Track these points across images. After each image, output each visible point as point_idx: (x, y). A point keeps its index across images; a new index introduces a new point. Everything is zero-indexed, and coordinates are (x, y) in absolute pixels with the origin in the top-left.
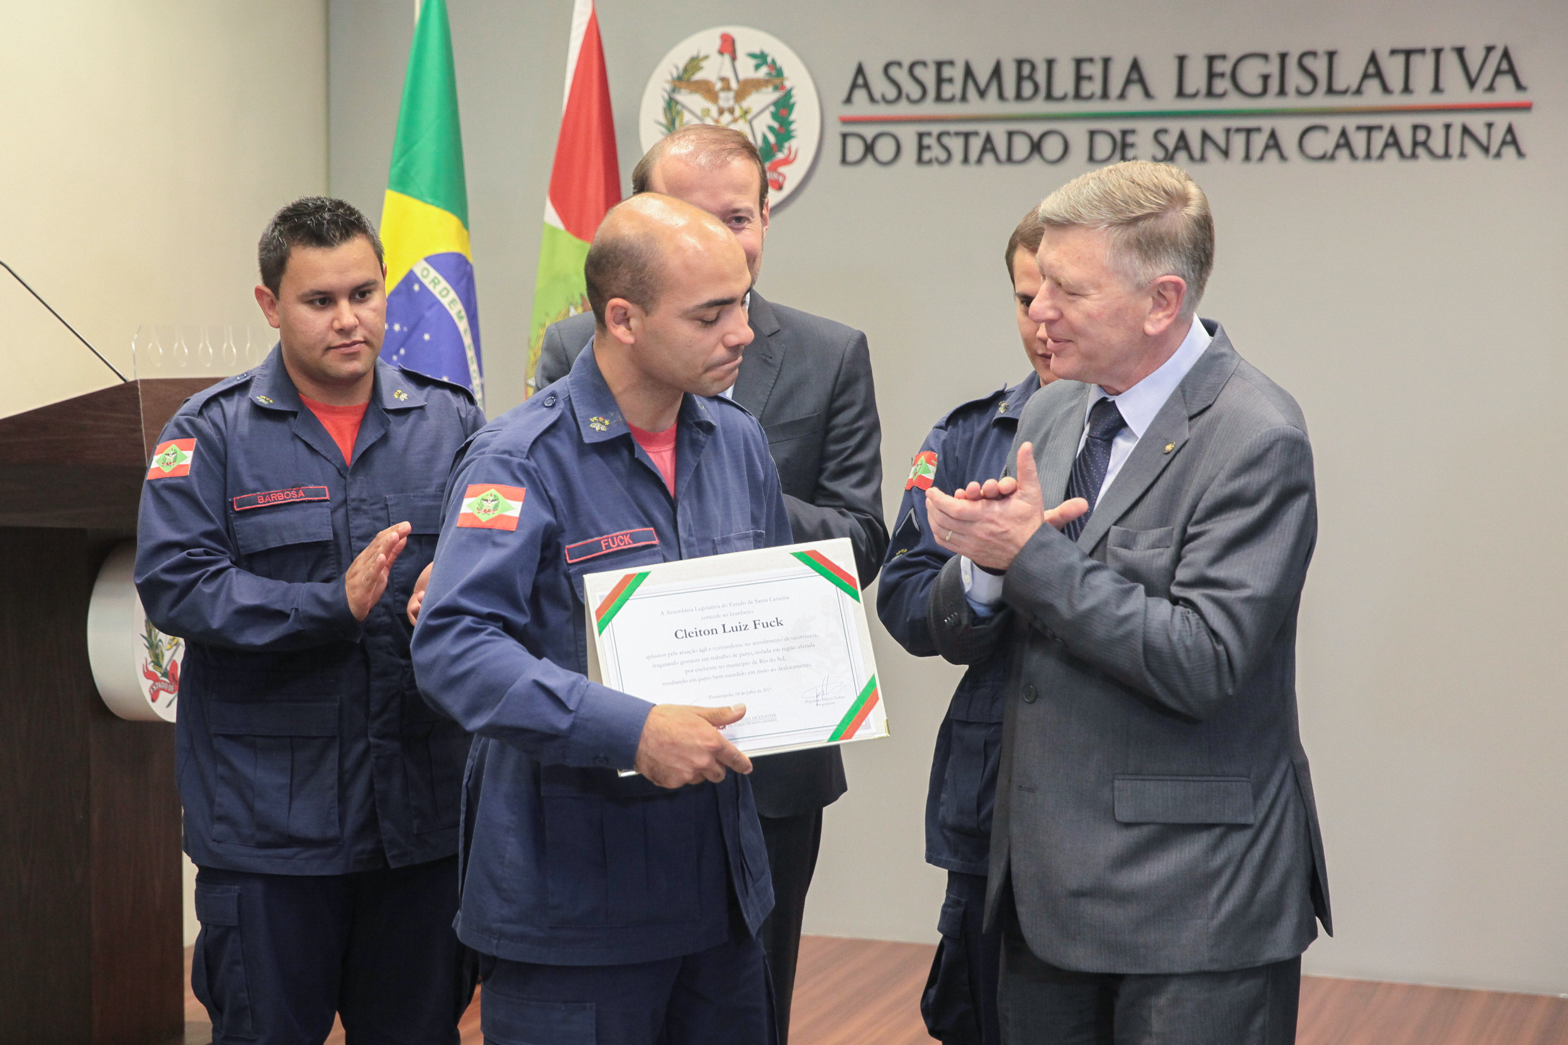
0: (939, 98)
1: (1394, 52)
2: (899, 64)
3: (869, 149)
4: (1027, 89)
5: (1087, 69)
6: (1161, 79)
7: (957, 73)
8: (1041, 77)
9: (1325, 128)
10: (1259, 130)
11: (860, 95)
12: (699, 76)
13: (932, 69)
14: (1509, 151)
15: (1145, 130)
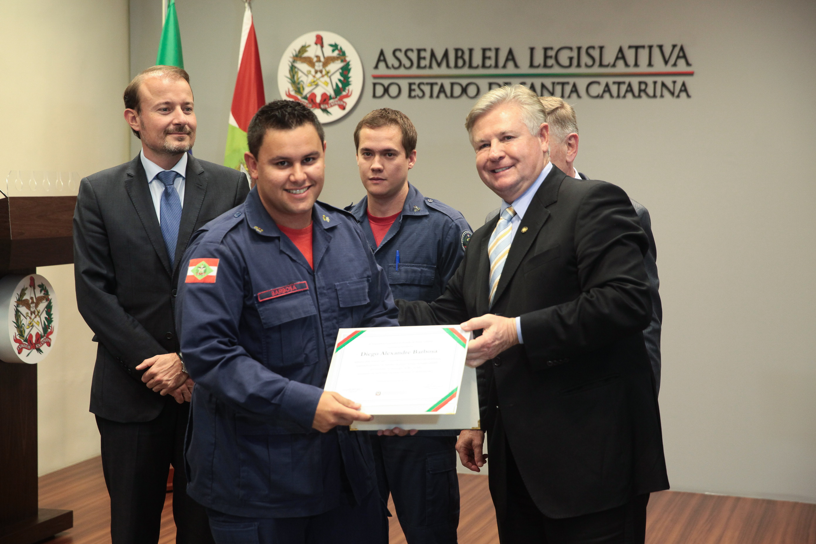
0: (419, 67)
1: (630, 47)
2: (400, 50)
3: (386, 90)
4: (460, 62)
5: (488, 54)
6: (523, 59)
7: (427, 55)
9: (598, 83)
10: (568, 83)
11: (382, 65)
12: (306, 55)
13: (416, 53)
14: (683, 95)
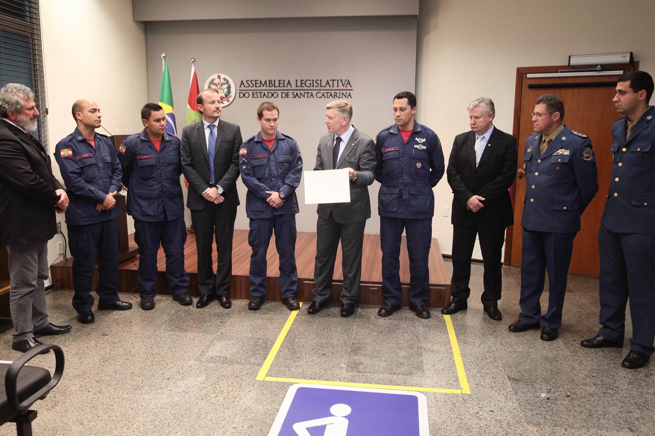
0: (256, 86)
1: (331, 80)
2: (249, 81)
3: (244, 95)
4: (271, 85)
5: (281, 82)
6: (293, 84)
7: (259, 82)
8: (273, 83)
9: (320, 93)
10: (309, 93)
11: (242, 86)
12: (214, 82)
13: (255, 81)
14: (349, 97)
15: (291, 92)
